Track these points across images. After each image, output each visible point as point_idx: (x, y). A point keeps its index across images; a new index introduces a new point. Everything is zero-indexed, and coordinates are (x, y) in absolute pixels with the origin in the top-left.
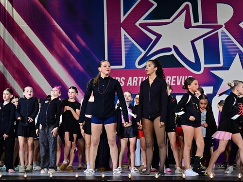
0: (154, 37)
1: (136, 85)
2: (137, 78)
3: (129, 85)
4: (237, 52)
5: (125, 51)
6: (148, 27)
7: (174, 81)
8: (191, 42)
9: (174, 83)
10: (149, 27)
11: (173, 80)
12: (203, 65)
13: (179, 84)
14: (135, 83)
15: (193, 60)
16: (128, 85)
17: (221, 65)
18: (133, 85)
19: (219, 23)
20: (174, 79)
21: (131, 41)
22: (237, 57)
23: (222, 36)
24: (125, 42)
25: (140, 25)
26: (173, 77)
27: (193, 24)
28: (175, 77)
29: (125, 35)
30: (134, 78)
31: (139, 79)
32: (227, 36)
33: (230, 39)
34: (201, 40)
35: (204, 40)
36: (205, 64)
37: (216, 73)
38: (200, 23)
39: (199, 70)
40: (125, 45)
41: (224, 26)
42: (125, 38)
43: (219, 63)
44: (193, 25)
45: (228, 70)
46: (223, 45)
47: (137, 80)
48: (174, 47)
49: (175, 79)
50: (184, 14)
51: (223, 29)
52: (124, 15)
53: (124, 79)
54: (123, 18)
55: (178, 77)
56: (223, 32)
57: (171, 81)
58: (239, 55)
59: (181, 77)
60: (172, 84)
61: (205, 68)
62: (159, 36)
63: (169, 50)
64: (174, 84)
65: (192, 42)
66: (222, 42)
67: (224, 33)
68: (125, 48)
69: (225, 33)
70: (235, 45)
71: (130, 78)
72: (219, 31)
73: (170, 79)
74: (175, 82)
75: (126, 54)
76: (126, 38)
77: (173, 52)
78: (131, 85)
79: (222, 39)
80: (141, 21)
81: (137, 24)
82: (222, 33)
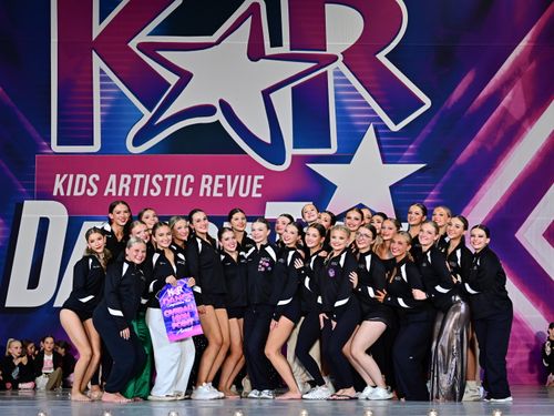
0: (172, 79)
1: (127, 194)
2: (129, 177)
3: (110, 193)
4: (370, 120)
5: (102, 109)
6: (160, 53)
7: (221, 186)
8: (263, 92)
9: (219, 190)
10: (162, 53)
11: (217, 185)
12: (290, 151)
13: (231, 193)
14: (124, 189)
15: (266, 137)
16: (106, 194)
17: (333, 150)
18: (120, 194)
19: (329, 51)
20: (221, 181)
21: (116, 87)
22: (371, 132)
23: (335, 81)
24: (102, 87)
25: (141, 46)
26: (218, 177)
27: (269, 51)
28: (223, 177)
29: (102, 71)
30: (123, 177)
31: (134, 180)
32: (348, 81)
33: (354, 89)
34: (288, 90)
35: (293, 88)
36: (294, 147)
37: (320, 169)
38: (285, 49)
39: (281, 162)
40: (102, 94)
41: (341, 58)
42: (102, 79)
43: (328, 146)
44: (267, 53)
45: (349, 162)
46: (337, 104)
47: (129, 181)
48: (222, 103)
49: (223, 182)
50: (247, 24)
51: (339, 64)
52: (101, 21)
53: (98, 178)
54: (97, 29)
55: (229, 177)
56: (338, 73)
57: (212, 186)
58: (376, 129)
59: (237, 177)
60: (215, 194)
61: (294, 157)
62: (186, 78)
63: (209, 110)
64: (221, 195)
65: (266, 94)
66: (336, 97)
67: (341, 74)
68: (102, 102)
69: (343, 75)
70: (366, 104)
71: (113, 178)
72: (330, 69)
73: (210, 182)
74: (223, 190)
75: (102, 117)
76: (104, 78)
77: (219, 116)
78: (114, 194)
79: (336, 89)
80: (143, 37)
81: (133, 44)
82: (335, 74)
